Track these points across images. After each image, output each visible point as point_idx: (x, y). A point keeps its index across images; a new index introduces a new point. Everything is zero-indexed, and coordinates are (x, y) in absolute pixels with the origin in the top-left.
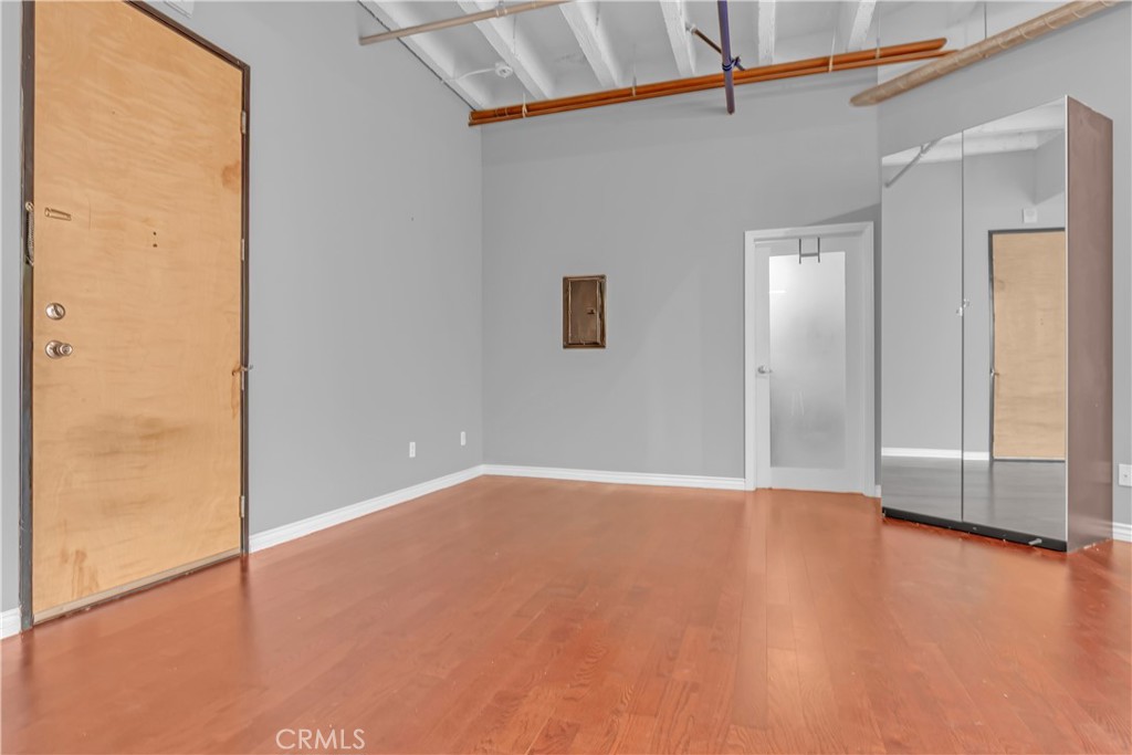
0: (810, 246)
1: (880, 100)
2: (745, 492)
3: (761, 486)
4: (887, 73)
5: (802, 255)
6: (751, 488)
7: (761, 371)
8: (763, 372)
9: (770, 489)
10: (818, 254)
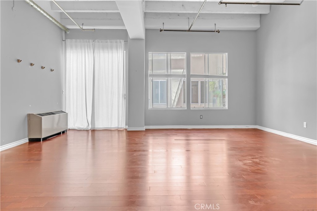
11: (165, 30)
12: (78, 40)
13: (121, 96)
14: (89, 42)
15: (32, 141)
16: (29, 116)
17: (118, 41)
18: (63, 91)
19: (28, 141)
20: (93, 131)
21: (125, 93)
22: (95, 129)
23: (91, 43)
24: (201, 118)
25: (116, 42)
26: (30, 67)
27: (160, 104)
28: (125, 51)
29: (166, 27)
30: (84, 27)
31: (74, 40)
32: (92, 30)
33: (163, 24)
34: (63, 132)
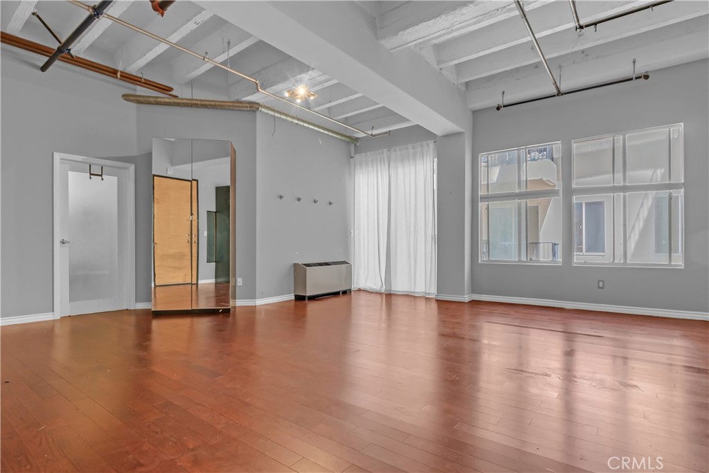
0: (96, 170)
1: (139, 102)
2: (54, 320)
3: (63, 316)
4: (141, 91)
5: (91, 174)
6: (58, 317)
7: (63, 242)
8: (64, 243)
9: (70, 316)
10: (101, 176)
11: (504, 106)
12: (369, 153)
13: (429, 238)
14: (383, 153)
15: (299, 298)
16: (296, 266)
17: (424, 143)
18: (351, 233)
19: (293, 298)
20: (389, 296)
21: (436, 233)
22: (392, 292)
23: (385, 155)
24: (599, 288)
25: (422, 146)
26: (297, 202)
27: (585, 254)
28: (436, 160)
29: (509, 99)
30: (375, 132)
31: (363, 154)
32: (386, 133)
33: (503, 93)
34: (345, 292)
